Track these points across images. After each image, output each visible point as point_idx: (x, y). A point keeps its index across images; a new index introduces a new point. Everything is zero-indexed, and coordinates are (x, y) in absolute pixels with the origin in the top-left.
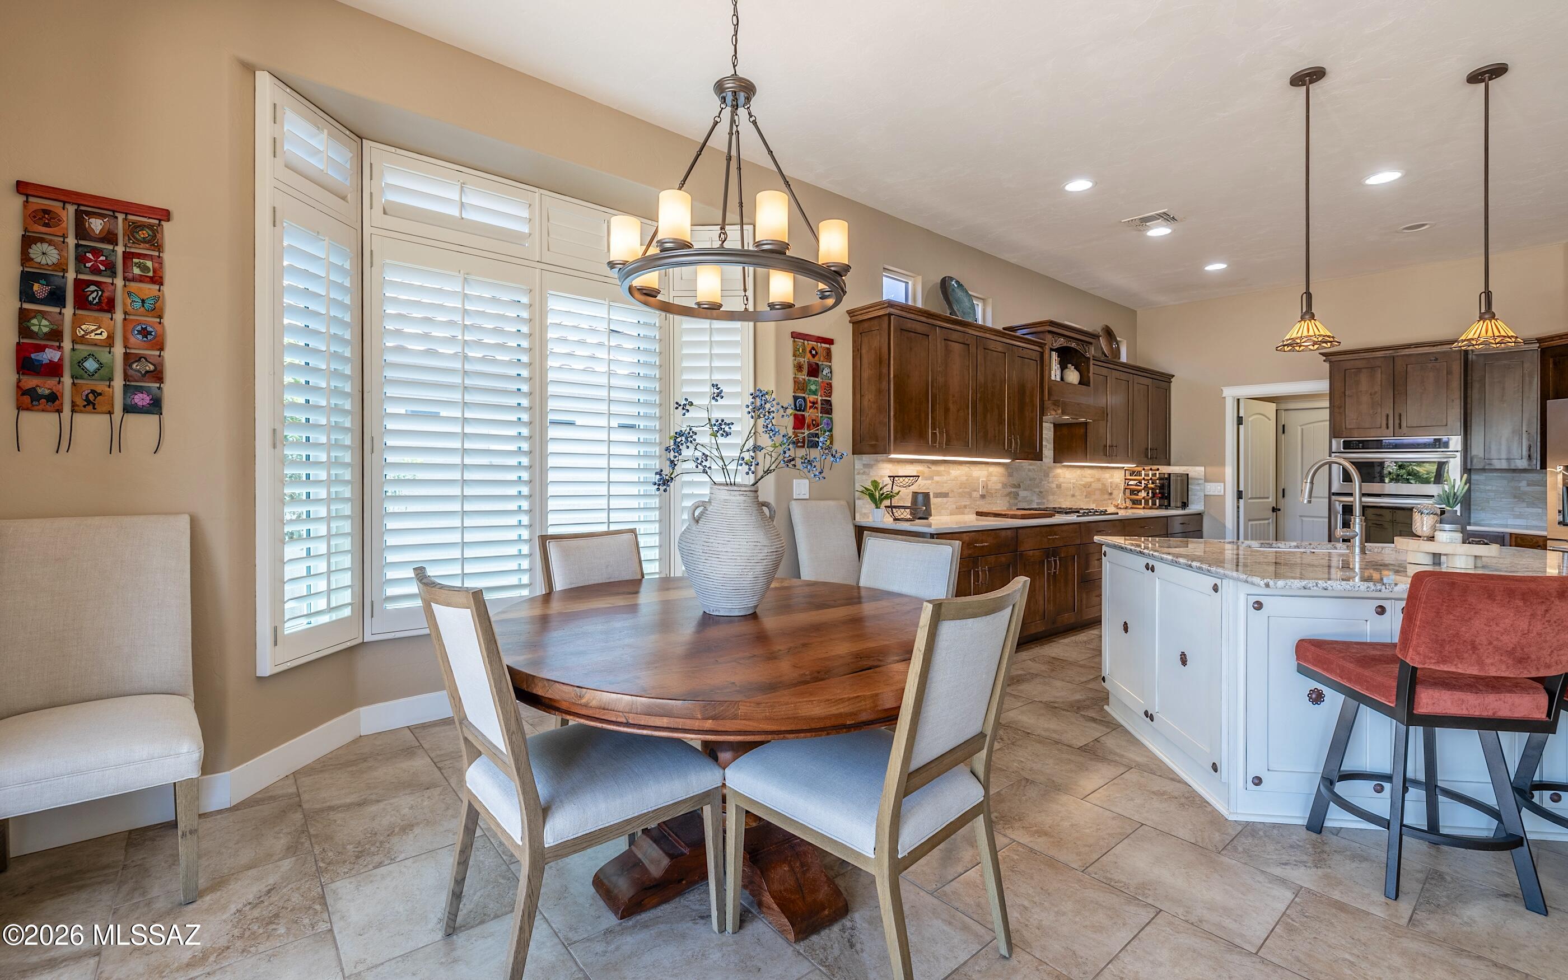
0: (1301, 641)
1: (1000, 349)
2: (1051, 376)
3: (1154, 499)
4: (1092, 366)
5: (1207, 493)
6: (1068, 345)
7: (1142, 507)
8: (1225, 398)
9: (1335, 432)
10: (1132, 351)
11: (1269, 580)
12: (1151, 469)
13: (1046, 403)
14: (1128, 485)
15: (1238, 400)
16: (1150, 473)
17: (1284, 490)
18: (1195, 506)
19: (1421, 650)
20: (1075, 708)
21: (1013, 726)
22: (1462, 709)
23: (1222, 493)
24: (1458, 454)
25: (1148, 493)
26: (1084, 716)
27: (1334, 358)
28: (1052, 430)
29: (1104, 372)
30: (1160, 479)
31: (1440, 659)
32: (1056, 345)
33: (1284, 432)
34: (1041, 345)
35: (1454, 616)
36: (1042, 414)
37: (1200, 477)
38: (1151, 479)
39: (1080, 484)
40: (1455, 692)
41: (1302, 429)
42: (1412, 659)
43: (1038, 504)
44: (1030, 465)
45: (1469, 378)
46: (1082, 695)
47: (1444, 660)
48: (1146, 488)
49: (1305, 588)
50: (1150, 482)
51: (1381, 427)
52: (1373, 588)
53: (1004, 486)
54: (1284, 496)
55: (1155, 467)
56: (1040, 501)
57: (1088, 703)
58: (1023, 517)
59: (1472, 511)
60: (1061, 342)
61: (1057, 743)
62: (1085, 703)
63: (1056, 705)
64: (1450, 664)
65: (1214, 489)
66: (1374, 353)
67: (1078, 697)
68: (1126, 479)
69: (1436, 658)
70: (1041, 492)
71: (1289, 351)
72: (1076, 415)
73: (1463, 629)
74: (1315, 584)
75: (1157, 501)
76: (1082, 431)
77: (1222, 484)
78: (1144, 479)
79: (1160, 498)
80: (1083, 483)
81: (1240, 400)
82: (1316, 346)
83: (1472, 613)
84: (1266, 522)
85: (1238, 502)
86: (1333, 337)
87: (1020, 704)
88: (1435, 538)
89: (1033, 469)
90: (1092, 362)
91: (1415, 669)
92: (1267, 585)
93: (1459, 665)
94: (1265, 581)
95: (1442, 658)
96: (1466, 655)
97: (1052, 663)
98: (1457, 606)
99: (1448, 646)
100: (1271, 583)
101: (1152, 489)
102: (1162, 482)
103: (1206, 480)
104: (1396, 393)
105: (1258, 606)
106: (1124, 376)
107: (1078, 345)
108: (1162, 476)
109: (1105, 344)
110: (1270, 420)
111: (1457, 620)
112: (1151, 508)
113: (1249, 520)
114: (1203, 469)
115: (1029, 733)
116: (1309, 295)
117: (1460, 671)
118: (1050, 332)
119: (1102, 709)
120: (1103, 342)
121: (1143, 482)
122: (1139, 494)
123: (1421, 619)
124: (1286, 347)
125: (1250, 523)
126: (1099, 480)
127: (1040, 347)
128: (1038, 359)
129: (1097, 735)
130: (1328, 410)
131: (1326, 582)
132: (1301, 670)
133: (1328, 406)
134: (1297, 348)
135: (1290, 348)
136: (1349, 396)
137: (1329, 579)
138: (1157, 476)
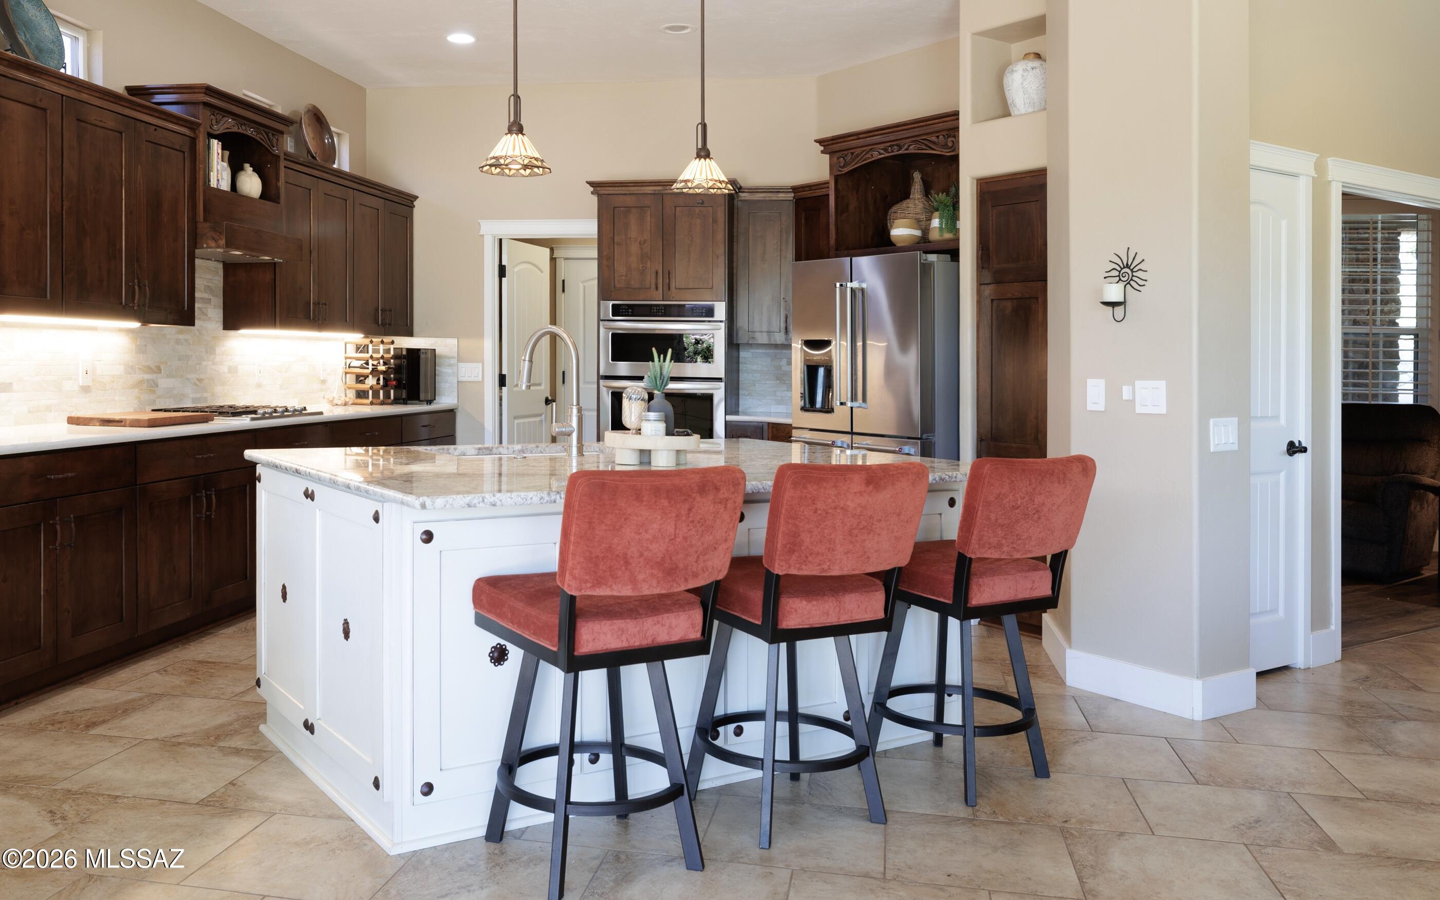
0: (479, 581)
1: (111, 124)
2: (209, 181)
3: (387, 388)
4: (282, 169)
5: (461, 379)
6: (240, 131)
7: (368, 401)
8: (483, 236)
9: (604, 293)
10: (358, 154)
11: (425, 498)
12: (382, 342)
13: (200, 226)
14: (350, 367)
15: (501, 240)
16: (381, 347)
17: (564, 373)
18: (445, 401)
19: (576, 572)
20: (212, 738)
21: (93, 790)
22: (622, 641)
23: (480, 378)
24: (723, 325)
25: (378, 380)
26: (221, 749)
27: (603, 191)
28: (221, 272)
29: (305, 181)
30: (395, 357)
31: (595, 582)
32: (219, 129)
33: (563, 291)
34: (193, 126)
35: (606, 525)
36: (194, 243)
37: (450, 355)
38: (382, 357)
39: (270, 366)
40: (615, 621)
41: (584, 287)
42: (569, 586)
43: (194, 400)
44: (180, 332)
45: (735, 230)
46: (230, 716)
47: (598, 583)
48: (375, 372)
49: (469, 505)
50: (382, 362)
51: (650, 288)
52: (547, 498)
53: (130, 369)
54: (564, 382)
55: (387, 339)
56: (198, 395)
57: (236, 726)
58: (153, 424)
59: (740, 397)
60: (228, 125)
61: (163, 802)
62: (231, 727)
63: (181, 740)
64: (605, 587)
65: (469, 372)
66: (643, 188)
67: (222, 719)
68: (346, 358)
69: (591, 581)
70: (200, 380)
71: (498, 174)
72: (252, 250)
73: (615, 541)
74: (481, 499)
75: (392, 391)
76: (269, 276)
77: (481, 364)
78: (371, 357)
79: (396, 388)
80: (276, 364)
81: (503, 241)
82: (528, 171)
83: (623, 520)
84: (538, 419)
85: (501, 389)
86: (542, 161)
87: (115, 751)
88: (642, 431)
89: (186, 340)
90: (283, 163)
91: (573, 598)
92: (423, 506)
93: (614, 587)
94: (421, 499)
95: (597, 580)
96: (620, 573)
97: (195, 671)
98: (608, 513)
99: (602, 563)
100: (428, 502)
101: (383, 372)
102: (398, 361)
103: (460, 359)
104: (665, 242)
105: (428, 537)
106: (337, 191)
107: (258, 133)
108: (399, 352)
109: (312, 135)
110: (542, 272)
111: (609, 530)
112: (383, 403)
113: (515, 418)
114: (453, 342)
115: (117, 797)
116: (517, 97)
117: (615, 593)
118: (206, 104)
119: (257, 732)
120: (308, 134)
121: (371, 362)
122: (367, 381)
123: (575, 534)
124: (493, 168)
125: (516, 421)
126: (303, 359)
127: (189, 128)
128: (186, 149)
129: (232, 774)
130: (596, 262)
131: (494, 496)
132: (481, 622)
133: (596, 256)
134: (507, 171)
135: (498, 170)
136: (618, 244)
137: (500, 491)
138: (392, 353)
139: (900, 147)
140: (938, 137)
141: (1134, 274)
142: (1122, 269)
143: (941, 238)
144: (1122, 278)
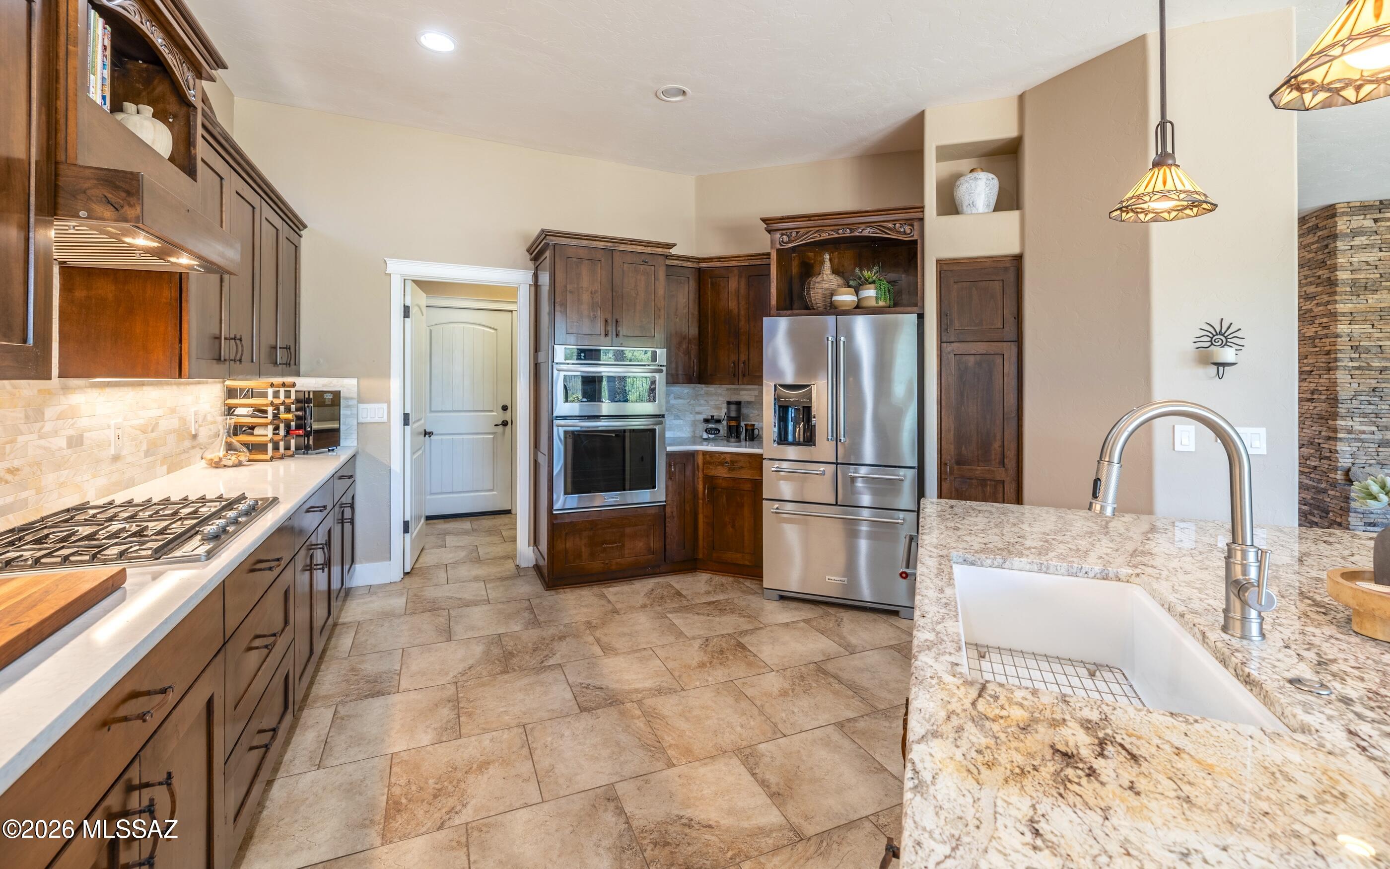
3: (288, 439)
5: (361, 420)
7: (268, 457)
12: (283, 385)
14: (232, 416)
16: (281, 390)
23: (385, 419)
24: (664, 368)
25: (279, 430)
27: (557, 241)
30: (298, 401)
37: (351, 395)
38: (283, 403)
39: (132, 427)
48: (275, 420)
50: (282, 408)
51: (600, 334)
55: (286, 381)
65: (372, 412)
66: (594, 243)
75: (293, 442)
77: (385, 406)
78: (272, 404)
79: (297, 437)
80: (141, 421)
81: (406, 282)
84: (420, 452)
85: (404, 430)
101: (285, 421)
102: (300, 406)
103: (361, 400)
104: (614, 293)
106: (249, 194)
108: (301, 396)
110: (423, 315)
112: (282, 457)
113: (413, 454)
114: (353, 382)
121: (269, 409)
125: (413, 458)
126: (173, 410)
136: (570, 292)
138: (293, 396)
139: (852, 231)
140: (895, 225)
141: (1229, 340)
142: (1214, 336)
143: (877, 305)
144: (1214, 343)
